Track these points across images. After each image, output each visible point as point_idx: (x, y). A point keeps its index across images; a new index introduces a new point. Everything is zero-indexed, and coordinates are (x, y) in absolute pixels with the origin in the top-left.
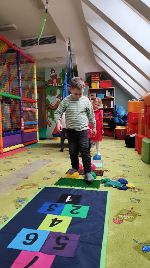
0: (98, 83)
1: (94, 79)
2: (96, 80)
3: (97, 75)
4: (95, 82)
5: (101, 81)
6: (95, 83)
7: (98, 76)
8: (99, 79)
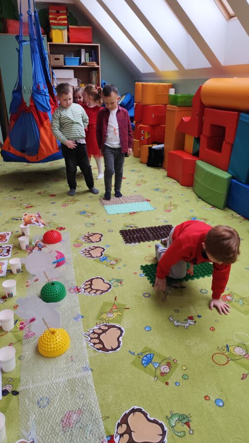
0: (65, 32)
1: (55, 19)
2: (60, 22)
3: (60, 12)
4: (58, 27)
5: (70, 26)
6: (60, 29)
7: (63, 14)
8: (66, 22)
